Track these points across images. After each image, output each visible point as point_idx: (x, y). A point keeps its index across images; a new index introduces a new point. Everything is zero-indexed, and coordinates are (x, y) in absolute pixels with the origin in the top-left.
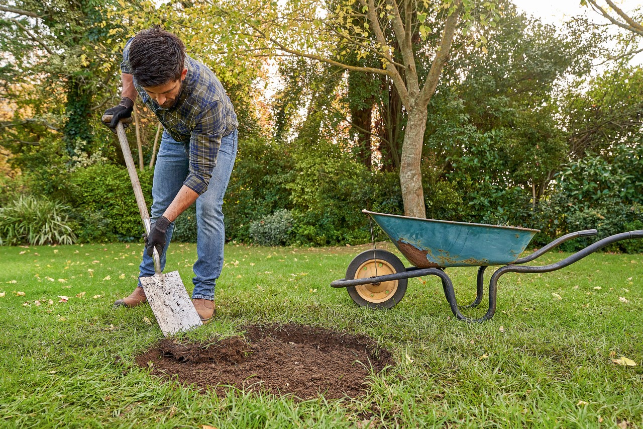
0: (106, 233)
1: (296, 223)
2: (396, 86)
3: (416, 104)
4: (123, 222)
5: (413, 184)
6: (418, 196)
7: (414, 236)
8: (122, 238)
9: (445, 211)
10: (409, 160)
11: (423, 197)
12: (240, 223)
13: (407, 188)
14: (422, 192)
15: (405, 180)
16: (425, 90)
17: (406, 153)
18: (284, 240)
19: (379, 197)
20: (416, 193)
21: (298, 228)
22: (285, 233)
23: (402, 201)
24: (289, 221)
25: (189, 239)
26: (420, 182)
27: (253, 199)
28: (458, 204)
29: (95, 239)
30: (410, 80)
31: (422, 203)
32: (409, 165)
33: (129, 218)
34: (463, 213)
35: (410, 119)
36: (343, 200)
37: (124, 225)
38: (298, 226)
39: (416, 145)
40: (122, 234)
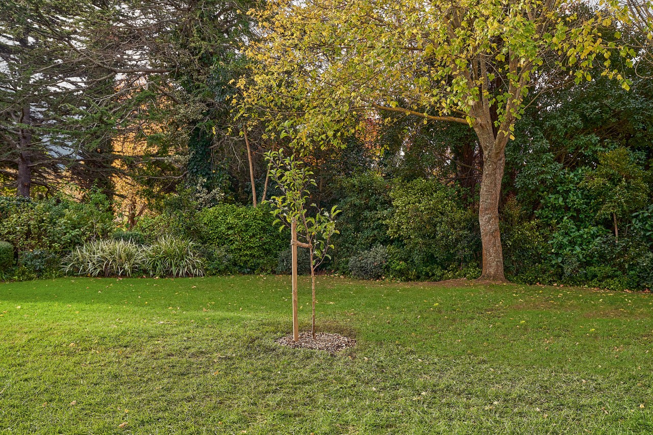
0: (228, 267)
1: (390, 259)
3: (490, 156)
4: (241, 256)
5: (490, 227)
6: (495, 237)
8: (240, 270)
10: (486, 205)
11: (499, 238)
12: (342, 256)
13: (485, 230)
14: (498, 234)
15: (483, 222)
17: (484, 198)
18: (380, 274)
20: (493, 234)
21: (392, 263)
22: (381, 267)
24: (384, 256)
26: (497, 224)
27: (354, 233)
29: (220, 272)
31: (499, 244)
32: (486, 209)
33: (246, 252)
36: (433, 238)
37: (242, 258)
38: (392, 261)
39: (492, 192)
40: (240, 266)
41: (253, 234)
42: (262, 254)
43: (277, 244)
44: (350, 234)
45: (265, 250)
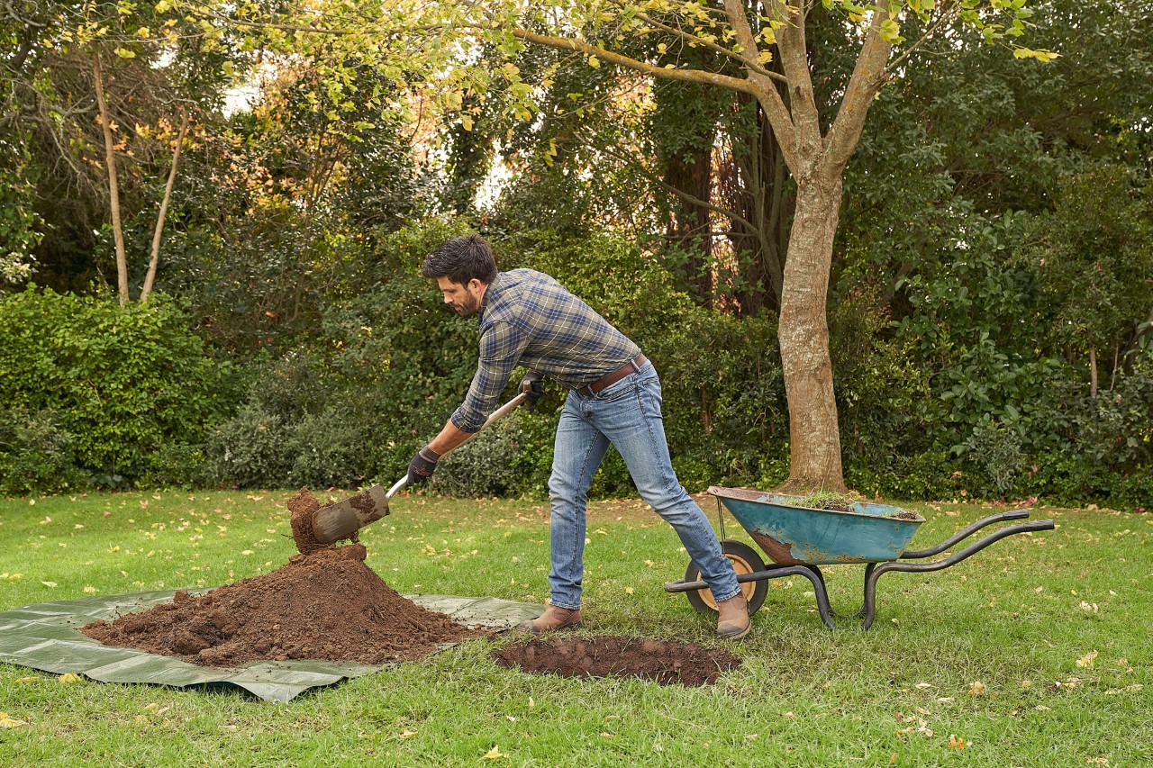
0: (63, 469)
1: (529, 441)
2: (770, 119)
3: (815, 174)
4: (96, 439)
5: (809, 355)
6: (821, 382)
7: (774, 526)
8: (94, 479)
9: (885, 414)
10: (800, 300)
11: (831, 384)
12: (385, 437)
13: (795, 364)
14: (829, 374)
15: (790, 345)
16: (834, 146)
17: (793, 282)
18: (503, 482)
19: (730, 381)
20: (815, 375)
21: (536, 453)
22: (506, 465)
23: (785, 392)
24: (513, 435)
25: (262, 478)
26: (826, 349)
28: (917, 396)
29: (43, 484)
30: (800, 119)
31: (830, 398)
32: (799, 310)
33: (110, 429)
34: (929, 418)
35: (801, 207)
37: (98, 446)
38: (536, 448)
39: (815, 266)
40: (93, 468)
41: (132, 378)
42: (154, 433)
43: (197, 407)
44: (408, 379)
45: (161, 422)
